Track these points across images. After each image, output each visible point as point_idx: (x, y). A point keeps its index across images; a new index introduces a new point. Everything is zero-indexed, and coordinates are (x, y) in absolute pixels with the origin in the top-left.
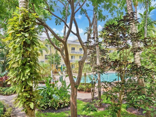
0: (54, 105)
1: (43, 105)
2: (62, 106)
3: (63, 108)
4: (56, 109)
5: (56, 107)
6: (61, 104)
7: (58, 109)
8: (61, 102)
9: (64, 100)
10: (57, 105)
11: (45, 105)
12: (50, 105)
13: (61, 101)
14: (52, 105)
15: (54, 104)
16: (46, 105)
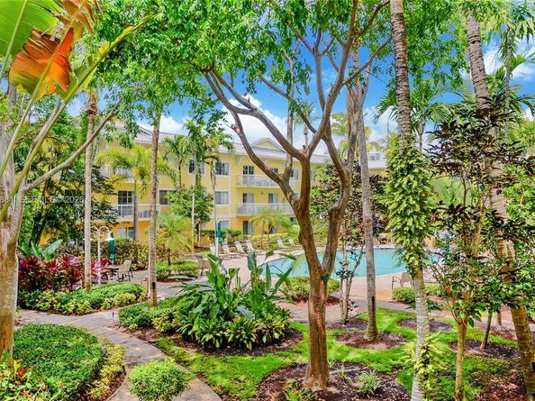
0: (241, 337)
1: (211, 336)
2: (264, 339)
3: (268, 344)
4: (249, 346)
5: (249, 340)
6: (260, 334)
7: (253, 348)
8: (260, 328)
9: (270, 321)
10: (250, 336)
11: (216, 337)
12: (232, 335)
13: (261, 325)
14: (237, 337)
15: (243, 332)
16: (218, 334)
